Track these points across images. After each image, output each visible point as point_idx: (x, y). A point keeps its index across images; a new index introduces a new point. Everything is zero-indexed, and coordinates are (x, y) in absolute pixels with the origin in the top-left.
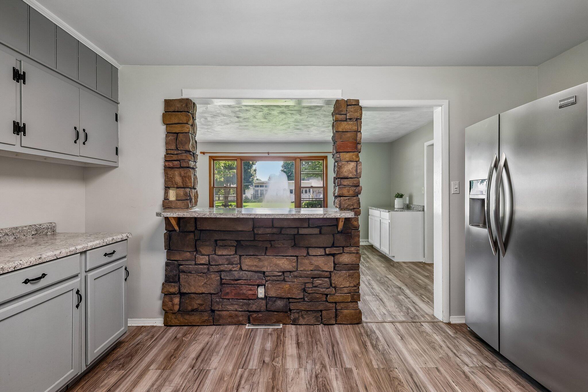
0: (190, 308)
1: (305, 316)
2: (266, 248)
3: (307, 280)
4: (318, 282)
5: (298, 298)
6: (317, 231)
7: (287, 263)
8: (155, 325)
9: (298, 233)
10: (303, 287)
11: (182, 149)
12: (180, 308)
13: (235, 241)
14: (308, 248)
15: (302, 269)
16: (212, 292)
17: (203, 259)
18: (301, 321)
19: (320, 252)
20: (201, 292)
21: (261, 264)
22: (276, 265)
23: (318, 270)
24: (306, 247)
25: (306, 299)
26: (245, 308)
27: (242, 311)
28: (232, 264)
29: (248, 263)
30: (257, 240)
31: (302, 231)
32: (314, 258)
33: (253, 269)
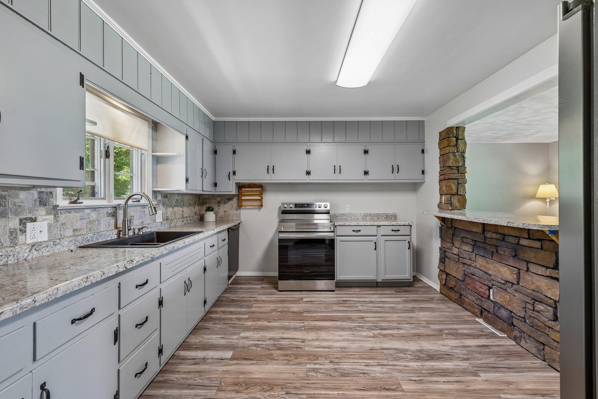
0: (450, 286)
1: (528, 341)
2: (493, 252)
3: (528, 300)
4: (540, 307)
5: (518, 314)
6: (537, 244)
7: (508, 272)
8: (436, 289)
9: (518, 244)
10: (524, 305)
11: (446, 166)
12: (445, 283)
13: (474, 240)
14: (528, 262)
15: (523, 285)
16: (460, 278)
17: (455, 251)
18: (523, 343)
19: (541, 270)
20: (454, 276)
21: (487, 266)
22: (499, 271)
23: (541, 293)
24: (526, 261)
25: (527, 321)
26: (478, 302)
27: (477, 304)
28: (471, 260)
29: (480, 262)
30: (486, 243)
31: (524, 242)
32: (537, 277)
33: (483, 269)
